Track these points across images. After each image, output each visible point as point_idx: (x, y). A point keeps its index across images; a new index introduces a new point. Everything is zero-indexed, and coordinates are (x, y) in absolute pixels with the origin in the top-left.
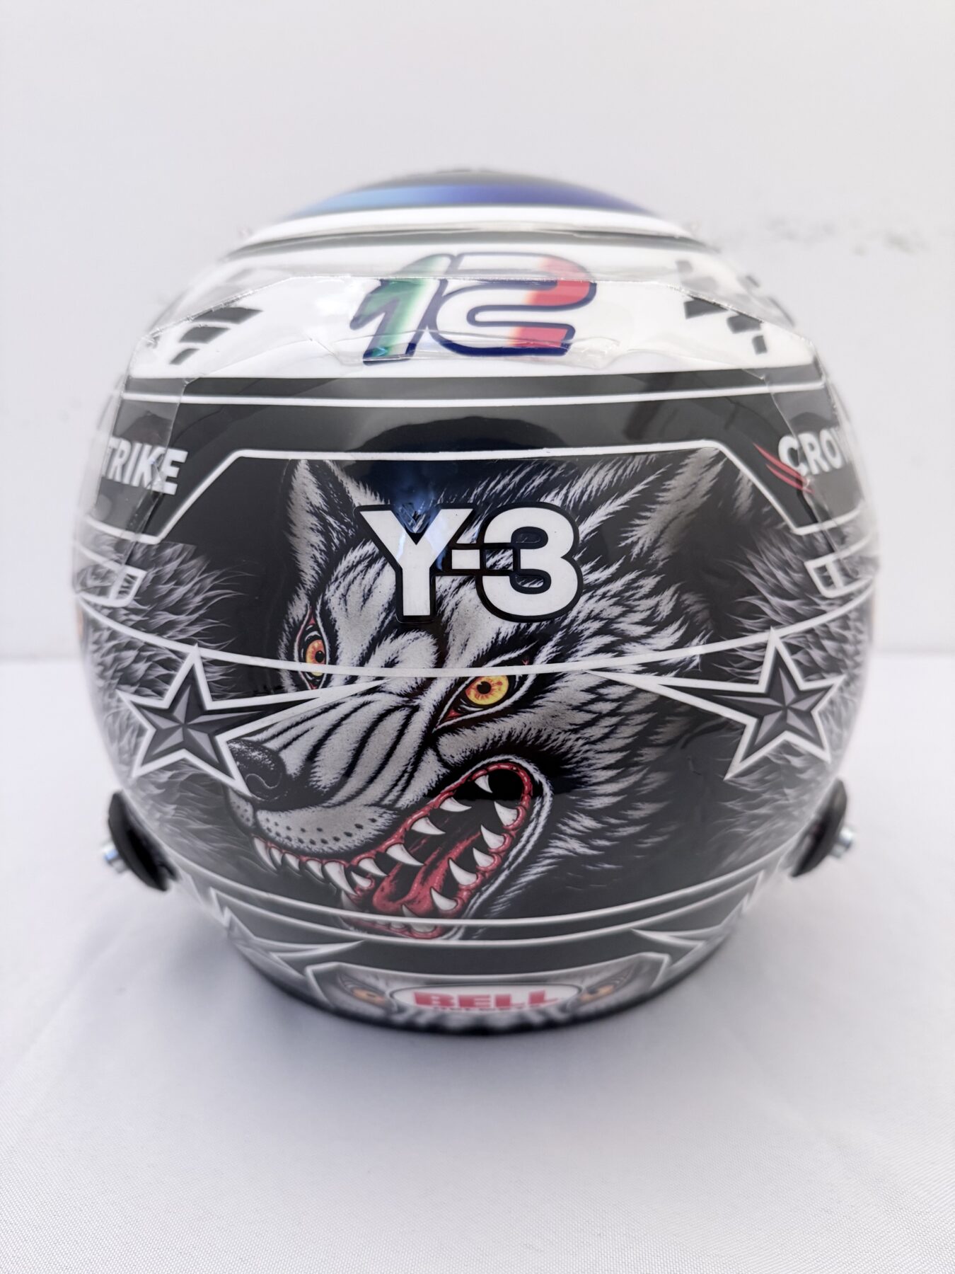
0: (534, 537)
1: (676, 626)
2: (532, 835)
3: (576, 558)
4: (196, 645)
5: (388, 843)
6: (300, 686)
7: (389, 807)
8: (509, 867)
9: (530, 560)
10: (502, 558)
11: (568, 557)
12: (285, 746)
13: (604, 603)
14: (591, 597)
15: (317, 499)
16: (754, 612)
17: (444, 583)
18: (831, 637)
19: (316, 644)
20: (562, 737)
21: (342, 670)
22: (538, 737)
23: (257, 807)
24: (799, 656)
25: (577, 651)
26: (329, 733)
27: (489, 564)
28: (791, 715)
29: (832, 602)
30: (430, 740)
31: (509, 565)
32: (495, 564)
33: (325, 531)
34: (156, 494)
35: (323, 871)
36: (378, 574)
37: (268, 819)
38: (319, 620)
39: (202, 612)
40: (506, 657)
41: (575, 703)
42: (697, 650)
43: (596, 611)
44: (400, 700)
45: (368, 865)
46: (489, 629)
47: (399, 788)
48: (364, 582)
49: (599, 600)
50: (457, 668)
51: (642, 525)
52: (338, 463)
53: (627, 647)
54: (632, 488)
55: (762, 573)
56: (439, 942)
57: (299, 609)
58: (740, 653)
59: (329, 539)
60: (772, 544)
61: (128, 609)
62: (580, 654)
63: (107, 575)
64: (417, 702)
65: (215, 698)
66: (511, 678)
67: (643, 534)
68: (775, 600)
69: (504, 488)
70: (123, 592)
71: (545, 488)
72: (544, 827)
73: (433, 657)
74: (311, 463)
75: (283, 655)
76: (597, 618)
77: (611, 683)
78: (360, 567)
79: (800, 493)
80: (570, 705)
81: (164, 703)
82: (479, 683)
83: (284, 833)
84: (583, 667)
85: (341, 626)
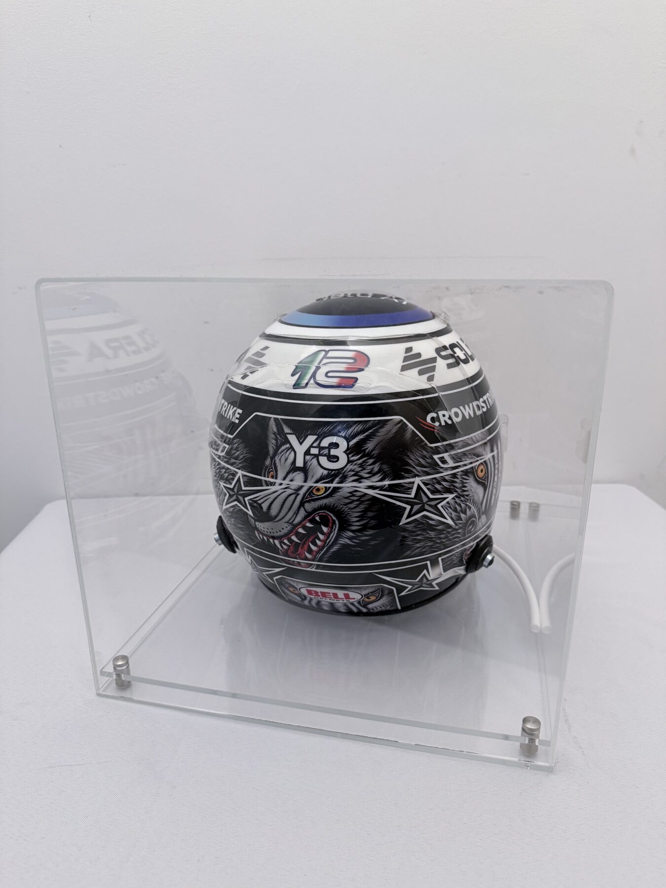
0: (336, 445)
1: (379, 475)
2: (333, 536)
3: (348, 452)
4: (241, 470)
5: (291, 535)
6: (267, 485)
7: (290, 523)
8: (327, 545)
9: (333, 452)
10: (325, 451)
11: (345, 452)
12: (263, 503)
13: (355, 466)
14: (351, 465)
15: (275, 430)
16: (409, 472)
17: (308, 457)
18: (445, 480)
19: (272, 473)
20: (341, 506)
21: (278, 481)
22: (334, 505)
23: (255, 521)
24: (429, 487)
25: (346, 481)
26: (275, 499)
27: (321, 453)
28: (426, 505)
29: (446, 469)
30: (302, 504)
31: (327, 453)
32: (323, 453)
33: (276, 440)
34: (233, 422)
35: (274, 542)
36: (290, 454)
37: (259, 525)
38: (273, 466)
39: (243, 460)
40: (324, 481)
41: (346, 496)
42: (387, 483)
43: (353, 469)
44: (294, 491)
45: (286, 541)
46: (320, 472)
47: (294, 517)
48: (286, 455)
50: (310, 483)
51: (370, 443)
52: (282, 419)
53: (362, 480)
54: (368, 431)
55: (413, 459)
56: (308, 569)
57: (268, 462)
58: (404, 484)
59: (277, 442)
60: (418, 450)
61: (224, 457)
63: (218, 445)
64: (299, 492)
65: (245, 486)
66: (326, 487)
67: (370, 446)
68: (418, 468)
69: (328, 430)
70: (222, 451)
71: (340, 431)
72: (337, 534)
73: (304, 479)
74: (275, 418)
75: (263, 475)
76: (353, 471)
77: (357, 491)
78: (285, 451)
79: (434, 432)
80: (344, 497)
81: (232, 486)
82: (316, 488)
83: (263, 529)
84: (348, 486)
85: (279, 468)
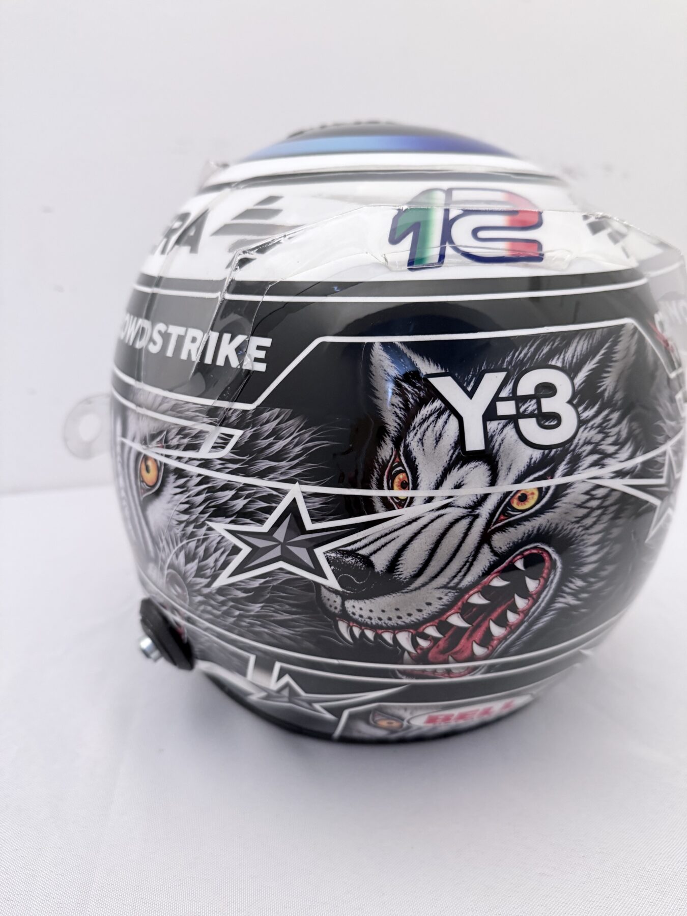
0: (547, 390)
1: (629, 444)
2: (546, 596)
3: (575, 402)
4: (297, 483)
5: (449, 613)
6: (389, 508)
7: (451, 588)
8: (528, 620)
9: (548, 405)
10: (530, 406)
11: (570, 402)
12: (375, 552)
13: (593, 432)
14: (585, 429)
15: (392, 370)
16: (660, 431)
17: (493, 426)
19: (401, 476)
20: (570, 527)
21: (422, 493)
22: (556, 527)
23: (345, 597)
25: (579, 467)
26: (412, 539)
27: (522, 410)
28: (671, 496)
30: (486, 538)
31: (534, 410)
32: (525, 410)
33: (403, 394)
34: (248, 372)
35: (395, 639)
36: (446, 423)
37: (355, 607)
38: (402, 458)
39: (301, 458)
40: (536, 475)
41: (578, 503)
42: (640, 459)
43: (589, 438)
44: (465, 511)
45: (431, 631)
46: (525, 456)
47: (461, 574)
48: (436, 429)
49: (590, 430)
50: (505, 485)
51: (608, 377)
52: (404, 343)
53: (607, 461)
54: (598, 352)
56: (468, 678)
57: (386, 451)
58: (656, 459)
59: (405, 399)
61: (226, 460)
62: (581, 468)
64: (477, 512)
65: (314, 521)
66: (540, 489)
67: (608, 383)
70: (217, 447)
71: (551, 355)
72: (554, 590)
73: (488, 479)
74: (384, 344)
75: (374, 486)
76: (589, 443)
77: (598, 487)
78: (432, 418)
79: (666, 350)
80: (575, 504)
81: (265, 528)
82: (519, 494)
83: (367, 615)
84: (583, 477)
85: (420, 461)
